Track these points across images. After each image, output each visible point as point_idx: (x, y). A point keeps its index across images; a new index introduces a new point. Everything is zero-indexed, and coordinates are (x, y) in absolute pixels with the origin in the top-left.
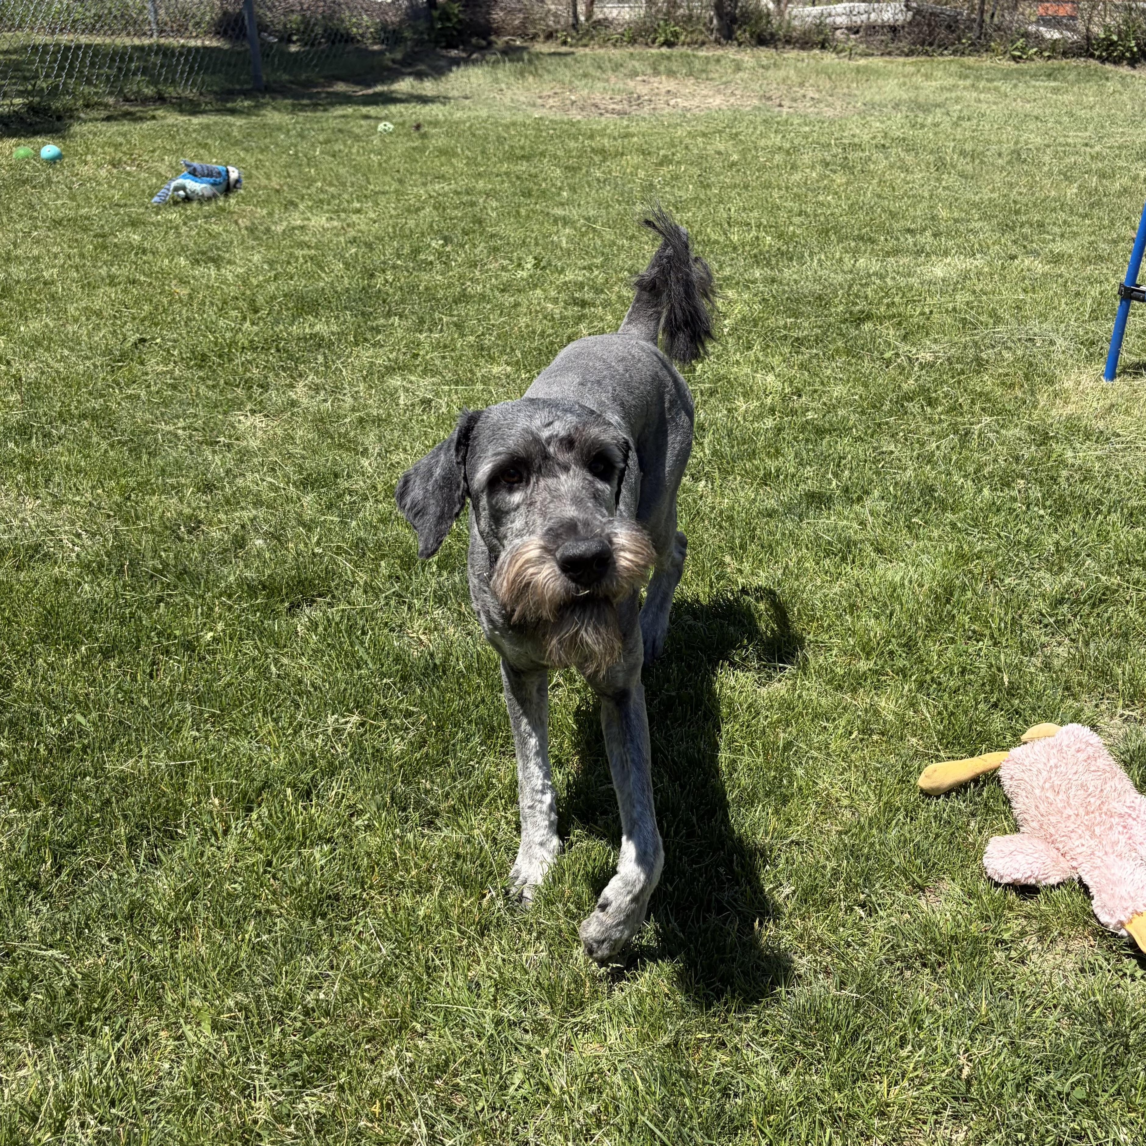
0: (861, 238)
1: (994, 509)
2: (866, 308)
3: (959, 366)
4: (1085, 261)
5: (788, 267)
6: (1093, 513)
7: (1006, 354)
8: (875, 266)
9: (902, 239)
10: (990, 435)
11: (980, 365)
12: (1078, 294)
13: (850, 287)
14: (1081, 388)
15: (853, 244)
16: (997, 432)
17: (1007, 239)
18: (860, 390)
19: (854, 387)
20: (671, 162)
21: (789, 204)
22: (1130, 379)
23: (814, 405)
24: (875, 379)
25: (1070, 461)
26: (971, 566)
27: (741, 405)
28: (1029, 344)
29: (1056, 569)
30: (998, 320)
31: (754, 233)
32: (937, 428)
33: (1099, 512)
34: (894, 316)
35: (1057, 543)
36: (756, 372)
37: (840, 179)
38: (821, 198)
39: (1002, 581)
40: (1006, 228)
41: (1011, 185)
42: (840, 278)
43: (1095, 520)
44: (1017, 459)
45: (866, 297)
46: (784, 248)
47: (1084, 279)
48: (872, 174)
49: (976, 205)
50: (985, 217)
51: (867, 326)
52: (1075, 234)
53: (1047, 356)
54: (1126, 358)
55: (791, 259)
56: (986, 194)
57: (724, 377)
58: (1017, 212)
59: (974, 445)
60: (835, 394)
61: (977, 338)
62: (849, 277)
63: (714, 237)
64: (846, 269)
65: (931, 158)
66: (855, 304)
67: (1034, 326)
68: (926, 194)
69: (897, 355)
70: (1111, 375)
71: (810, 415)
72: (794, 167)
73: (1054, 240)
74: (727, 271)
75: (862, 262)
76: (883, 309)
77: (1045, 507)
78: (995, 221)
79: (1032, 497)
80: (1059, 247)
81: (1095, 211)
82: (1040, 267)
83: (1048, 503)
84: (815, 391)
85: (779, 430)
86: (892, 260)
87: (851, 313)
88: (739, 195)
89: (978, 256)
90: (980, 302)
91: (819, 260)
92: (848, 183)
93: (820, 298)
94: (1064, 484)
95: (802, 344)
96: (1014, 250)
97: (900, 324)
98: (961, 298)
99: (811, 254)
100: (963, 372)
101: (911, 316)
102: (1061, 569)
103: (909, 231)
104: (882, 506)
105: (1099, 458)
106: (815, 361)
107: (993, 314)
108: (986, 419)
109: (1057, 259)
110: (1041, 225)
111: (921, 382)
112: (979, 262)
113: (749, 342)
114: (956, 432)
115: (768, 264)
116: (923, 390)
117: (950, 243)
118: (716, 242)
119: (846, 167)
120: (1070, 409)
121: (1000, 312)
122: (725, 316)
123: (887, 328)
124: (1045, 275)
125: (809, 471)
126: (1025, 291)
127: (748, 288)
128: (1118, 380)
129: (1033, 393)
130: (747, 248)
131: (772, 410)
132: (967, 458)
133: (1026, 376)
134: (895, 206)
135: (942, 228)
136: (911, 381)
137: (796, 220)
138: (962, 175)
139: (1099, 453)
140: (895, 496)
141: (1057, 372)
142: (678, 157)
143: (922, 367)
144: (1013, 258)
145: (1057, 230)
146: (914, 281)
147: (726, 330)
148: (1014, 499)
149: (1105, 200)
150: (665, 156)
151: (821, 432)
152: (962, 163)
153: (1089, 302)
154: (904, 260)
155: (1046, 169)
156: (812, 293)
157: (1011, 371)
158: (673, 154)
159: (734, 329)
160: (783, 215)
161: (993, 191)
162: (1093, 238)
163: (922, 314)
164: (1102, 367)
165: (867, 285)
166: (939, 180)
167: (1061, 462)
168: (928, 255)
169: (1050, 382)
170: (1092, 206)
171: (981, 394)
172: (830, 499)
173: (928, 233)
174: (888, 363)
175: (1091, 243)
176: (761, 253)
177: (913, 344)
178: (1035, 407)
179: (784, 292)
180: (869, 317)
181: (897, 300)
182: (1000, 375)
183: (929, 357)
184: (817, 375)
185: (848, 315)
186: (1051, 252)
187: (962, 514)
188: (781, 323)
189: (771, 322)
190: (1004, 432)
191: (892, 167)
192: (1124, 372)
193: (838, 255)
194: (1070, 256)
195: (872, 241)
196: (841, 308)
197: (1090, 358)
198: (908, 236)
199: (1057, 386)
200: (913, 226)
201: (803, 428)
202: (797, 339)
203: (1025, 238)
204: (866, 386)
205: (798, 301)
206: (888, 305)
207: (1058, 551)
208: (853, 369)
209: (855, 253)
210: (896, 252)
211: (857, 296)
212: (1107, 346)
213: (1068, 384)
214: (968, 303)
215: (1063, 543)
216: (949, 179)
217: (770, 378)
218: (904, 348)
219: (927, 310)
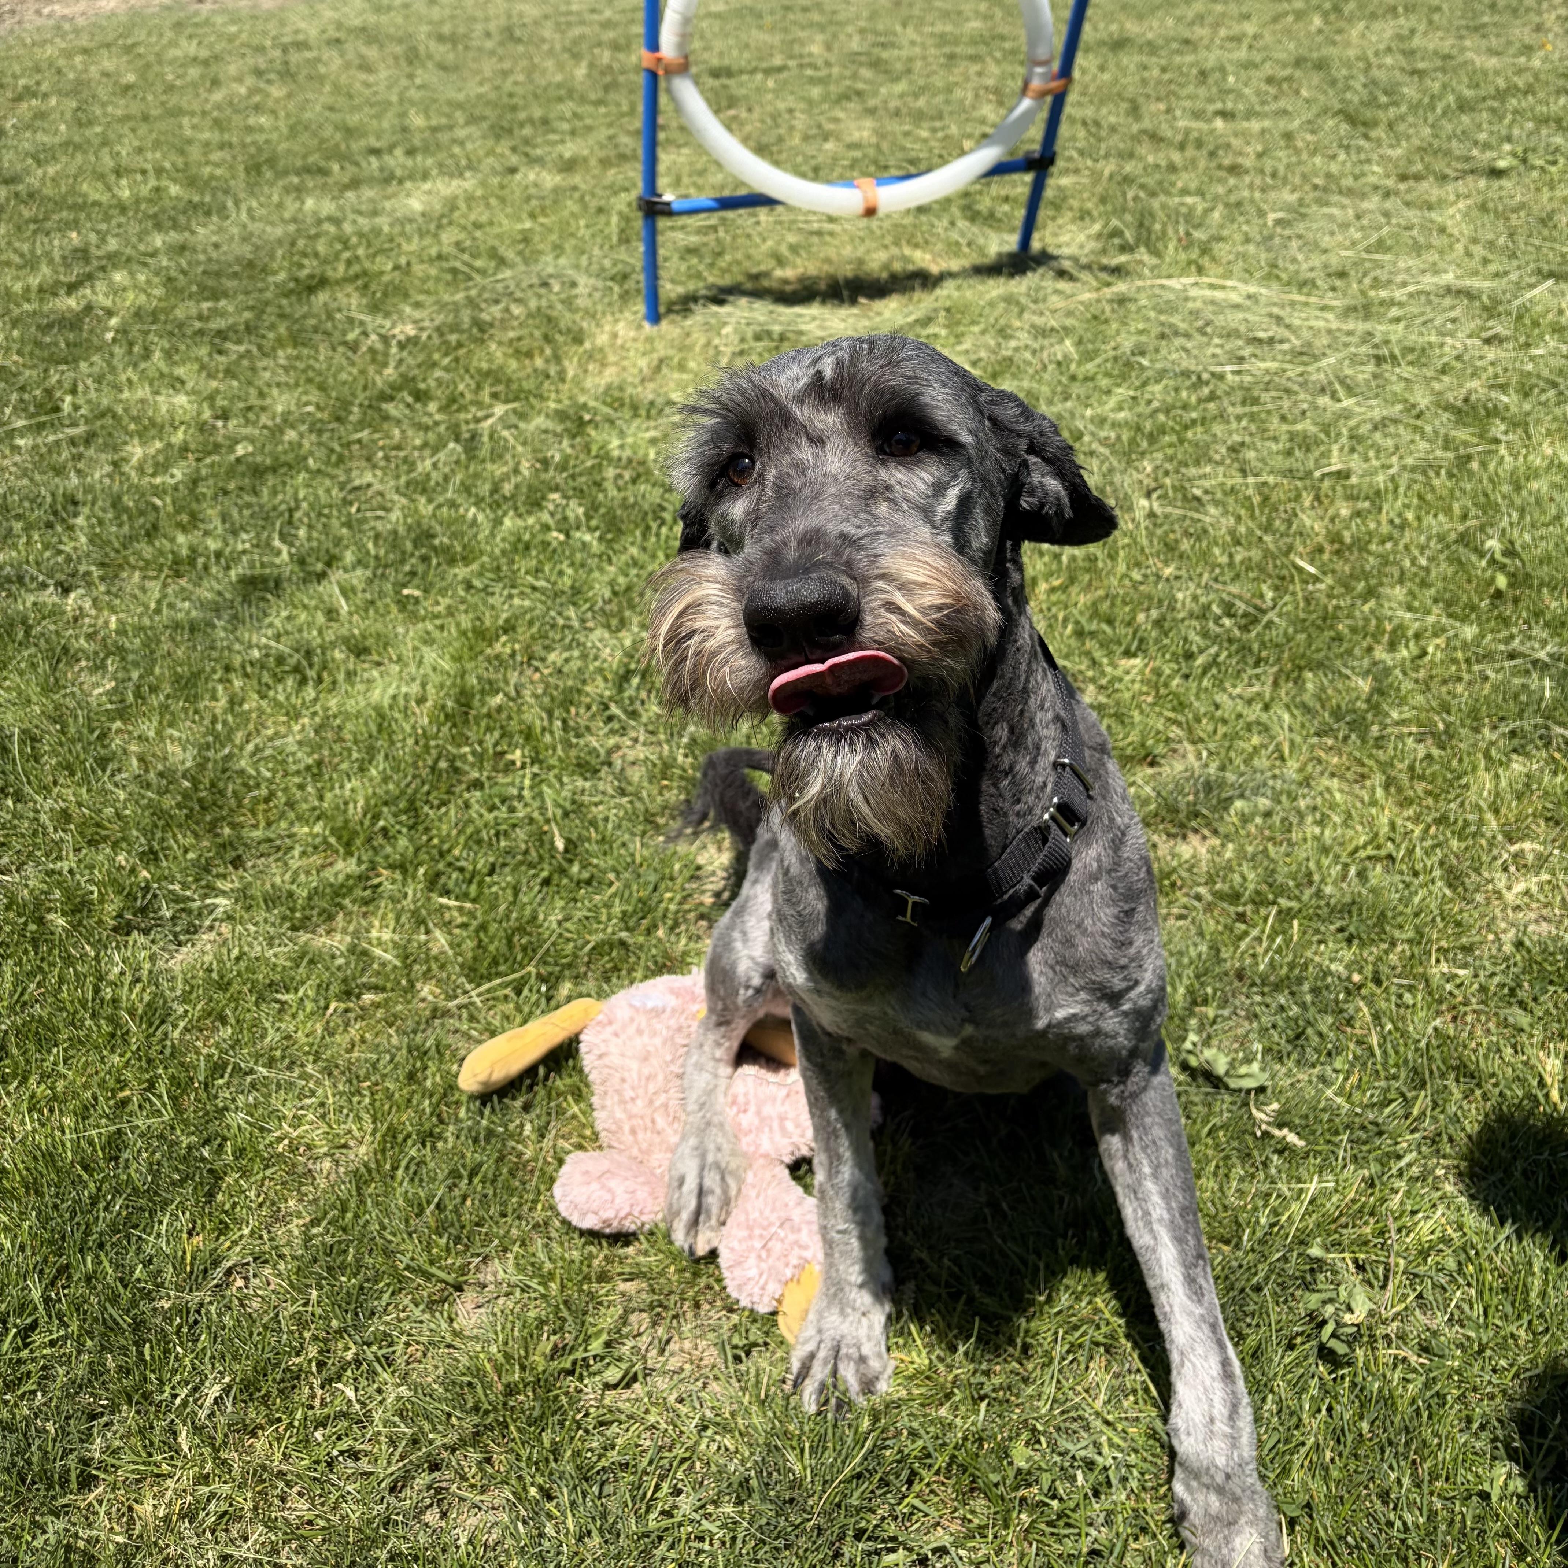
0: (307, 170)
1: (520, 546)
2: (317, 271)
3: (453, 338)
4: (605, 163)
5: (204, 225)
6: (654, 526)
7: (516, 310)
8: (328, 207)
9: (364, 164)
10: (505, 433)
11: (482, 331)
12: (600, 210)
13: (293, 244)
14: (619, 342)
15: (296, 180)
16: (516, 427)
17: (503, 148)
18: (314, 396)
19: (306, 393)
20: (34, 95)
21: (206, 135)
22: (678, 318)
23: (248, 431)
24: (335, 376)
25: (616, 453)
26: (498, 647)
27: (136, 451)
28: (543, 291)
29: (614, 622)
30: (502, 262)
31: (152, 182)
32: (431, 436)
33: (663, 523)
34: (357, 277)
35: (612, 583)
36: (157, 393)
37: (277, 91)
38: (251, 121)
39: (543, 660)
40: (500, 131)
41: (505, 74)
42: (279, 231)
43: (658, 535)
44: (545, 463)
45: (316, 255)
46: (196, 199)
47: (605, 188)
48: (322, 79)
49: (460, 106)
50: (473, 120)
51: (322, 297)
52: (589, 129)
53: (568, 303)
54: (669, 290)
55: (208, 213)
56: (474, 89)
57: (109, 412)
58: (514, 108)
59: (484, 452)
60: (280, 409)
61: (473, 293)
62: (292, 228)
63: (95, 196)
64: (287, 215)
65: (399, 49)
66: (301, 266)
67: (548, 264)
68: (394, 98)
69: (365, 334)
70: (655, 317)
71: (240, 450)
72: (215, 83)
73: (562, 141)
74: (113, 244)
75: (310, 203)
76: (341, 268)
77: (591, 530)
78: (485, 125)
79: (571, 515)
80: (569, 150)
81: (612, 96)
82: (550, 180)
83: (594, 523)
84: (250, 408)
85: (195, 481)
86: (350, 195)
87: (297, 280)
88: (133, 130)
89: (468, 174)
90: (474, 239)
91: (250, 210)
92: (290, 96)
93: (251, 264)
94: (613, 492)
95: (225, 339)
96: (514, 160)
97: (366, 286)
98: (449, 237)
99: (237, 203)
100: (460, 345)
101: (382, 273)
102: (623, 623)
103: (375, 152)
104: (357, 578)
105: (653, 441)
106: (245, 363)
107: (493, 254)
108: (499, 410)
109: (569, 166)
110: (545, 121)
111: (403, 369)
112: (469, 183)
113: (146, 349)
114: (457, 440)
115: (175, 226)
116: (406, 382)
117: (430, 161)
118: (96, 203)
119: (287, 74)
120: (610, 375)
121: (502, 250)
122: (110, 313)
123: (348, 296)
124: (556, 190)
125: (244, 541)
126: (532, 216)
127: (145, 264)
128: (664, 324)
129: (557, 358)
130: (143, 206)
131: (184, 449)
132: (476, 476)
133: (547, 338)
134: (353, 119)
135: (417, 142)
136: (389, 371)
137: (216, 156)
138: (443, 67)
139: (652, 434)
140: (377, 558)
141: (585, 325)
142: (45, 87)
143: (402, 346)
144: (513, 171)
145: (565, 126)
146: (383, 223)
147: (109, 336)
148: (546, 528)
149: (622, 79)
150: (26, 88)
151: (258, 472)
152: (440, 50)
153: (615, 219)
154: (368, 193)
155: (546, 47)
156: (238, 260)
157: (525, 332)
158: (38, 83)
159: (122, 331)
160: (195, 152)
161: (481, 84)
162: (611, 132)
163: (397, 267)
164: (641, 308)
165: (317, 236)
166: (411, 76)
167: (604, 457)
168: (401, 182)
169: (578, 339)
170: (607, 88)
171: (488, 373)
172: (278, 583)
173: (399, 152)
174: (354, 347)
175: (610, 138)
176: (163, 211)
177: (387, 315)
178: (563, 380)
179: (198, 263)
180: (323, 282)
181: (361, 252)
182: (511, 341)
183: (410, 330)
184: (250, 383)
185: (292, 285)
186: (561, 157)
187: (475, 566)
188: (194, 312)
189: (180, 313)
190: (522, 425)
191: (347, 65)
192: (669, 311)
193: (276, 198)
194: (585, 160)
195: (324, 172)
196: (282, 276)
197: (625, 297)
198: (373, 159)
199: (587, 345)
200: (378, 145)
201: (231, 472)
202: (219, 333)
203: (527, 142)
204: (322, 387)
205: (218, 274)
206: (349, 263)
207: (615, 593)
208: (301, 365)
209: (299, 191)
210: (355, 184)
211: (305, 255)
212: (642, 277)
213: (602, 339)
214: (458, 244)
215: (621, 580)
216: (424, 75)
217: (181, 400)
218: (373, 321)
219: (403, 261)
